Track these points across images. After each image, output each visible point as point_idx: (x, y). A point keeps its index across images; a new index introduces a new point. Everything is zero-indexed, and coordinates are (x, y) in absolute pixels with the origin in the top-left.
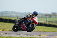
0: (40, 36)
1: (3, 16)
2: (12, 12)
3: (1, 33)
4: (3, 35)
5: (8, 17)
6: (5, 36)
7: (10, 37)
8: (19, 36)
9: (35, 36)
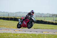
0: (48, 33)
1: (17, 16)
7: (23, 34)
8: (31, 33)
9: (44, 33)
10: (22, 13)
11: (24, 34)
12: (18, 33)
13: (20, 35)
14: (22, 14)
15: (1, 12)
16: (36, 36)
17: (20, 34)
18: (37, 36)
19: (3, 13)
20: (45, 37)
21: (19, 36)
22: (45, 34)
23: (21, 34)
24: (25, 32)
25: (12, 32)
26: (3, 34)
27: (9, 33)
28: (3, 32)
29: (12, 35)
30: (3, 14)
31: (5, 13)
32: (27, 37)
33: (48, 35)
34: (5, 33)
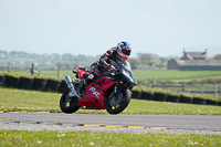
0: (102, 129)
2: (13, 53)
7: (8, 132)
8: (38, 128)
9: (87, 127)
10: (3, 56)
14: (6, 58)
16: (56, 139)
18: (63, 138)
20: (92, 144)
22: (89, 132)
24: (15, 127)
32: (24, 144)
33: (103, 134)
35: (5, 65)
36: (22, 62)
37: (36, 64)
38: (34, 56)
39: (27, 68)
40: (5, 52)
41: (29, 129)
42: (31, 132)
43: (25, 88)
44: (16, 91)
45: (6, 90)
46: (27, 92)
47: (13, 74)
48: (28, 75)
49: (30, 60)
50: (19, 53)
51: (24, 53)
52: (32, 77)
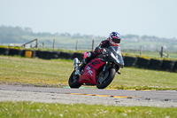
2: (144, 37)
3: (115, 97)
4: (122, 103)
5: (134, 51)
6: (127, 105)
7: (140, 108)
8: (166, 105)
10: (136, 40)
11: (145, 107)
12: (124, 106)
13: (130, 111)
15: (69, 35)
17: (129, 108)
19: (74, 37)
21: (128, 114)
23: (133, 109)
24: (146, 103)
25: (106, 103)
26: (74, 109)
27: (96, 105)
28: (75, 102)
29: (103, 112)
30: (74, 41)
31: (82, 37)
34: (80, 105)
35: (137, 48)
36: (153, 46)
37: (165, 47)
38: (164, 40)
39: (157, 51)
40: (137, 37)
41: (158, 105)
42: (159, 109)
43: (155, 69)
44: (147, 71)
45: (138, 70)
46: (156, 72)
47: (144, 56)
48: (157, 57)
49: (160, 44)
50: (150, 38)
51: (154, 37)
52: (161, 59)
